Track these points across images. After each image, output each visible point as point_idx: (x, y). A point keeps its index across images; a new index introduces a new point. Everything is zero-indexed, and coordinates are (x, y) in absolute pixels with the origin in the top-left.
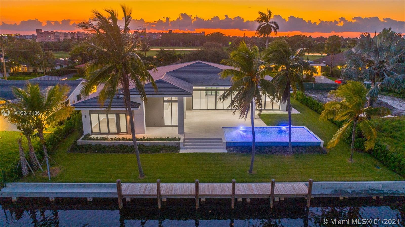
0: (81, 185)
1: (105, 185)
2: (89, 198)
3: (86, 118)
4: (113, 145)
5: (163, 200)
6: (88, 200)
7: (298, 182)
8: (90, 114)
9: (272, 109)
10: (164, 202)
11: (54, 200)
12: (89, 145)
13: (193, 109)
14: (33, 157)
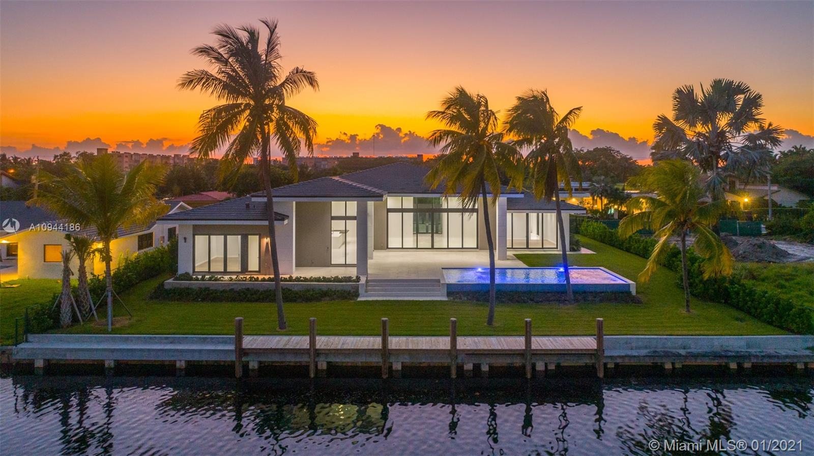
0: (167, 338)
1: (212, 338)
2: (181, 361)
3: (185, 242)
4: (232, 289)
5: (319, 367)
6: (178, 365)
7: (580, 335)
8: (194, 235)
9: (543, 248)
10: (322, 371)
11: (112, 365)
12: (188, 289)
13: (387, 248)
14: (84, 293)
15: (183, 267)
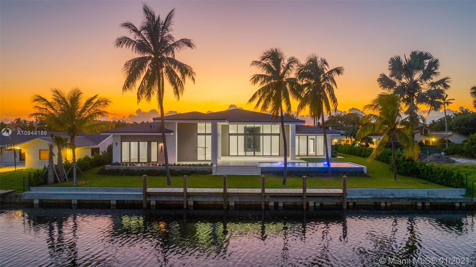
0: (106, 189)
1: (131, 189)
2: (113, 200)
3: (117, 145)
4: (143, 170)
5: (189, 204)
6: (112, 202)
8: (121, 142)
9: (316, 156)
10: (191, 206)
11: (76, 202)
12: (118, 169)
13: (229, 155)
14: (61, 167)
15: (115, 159)
